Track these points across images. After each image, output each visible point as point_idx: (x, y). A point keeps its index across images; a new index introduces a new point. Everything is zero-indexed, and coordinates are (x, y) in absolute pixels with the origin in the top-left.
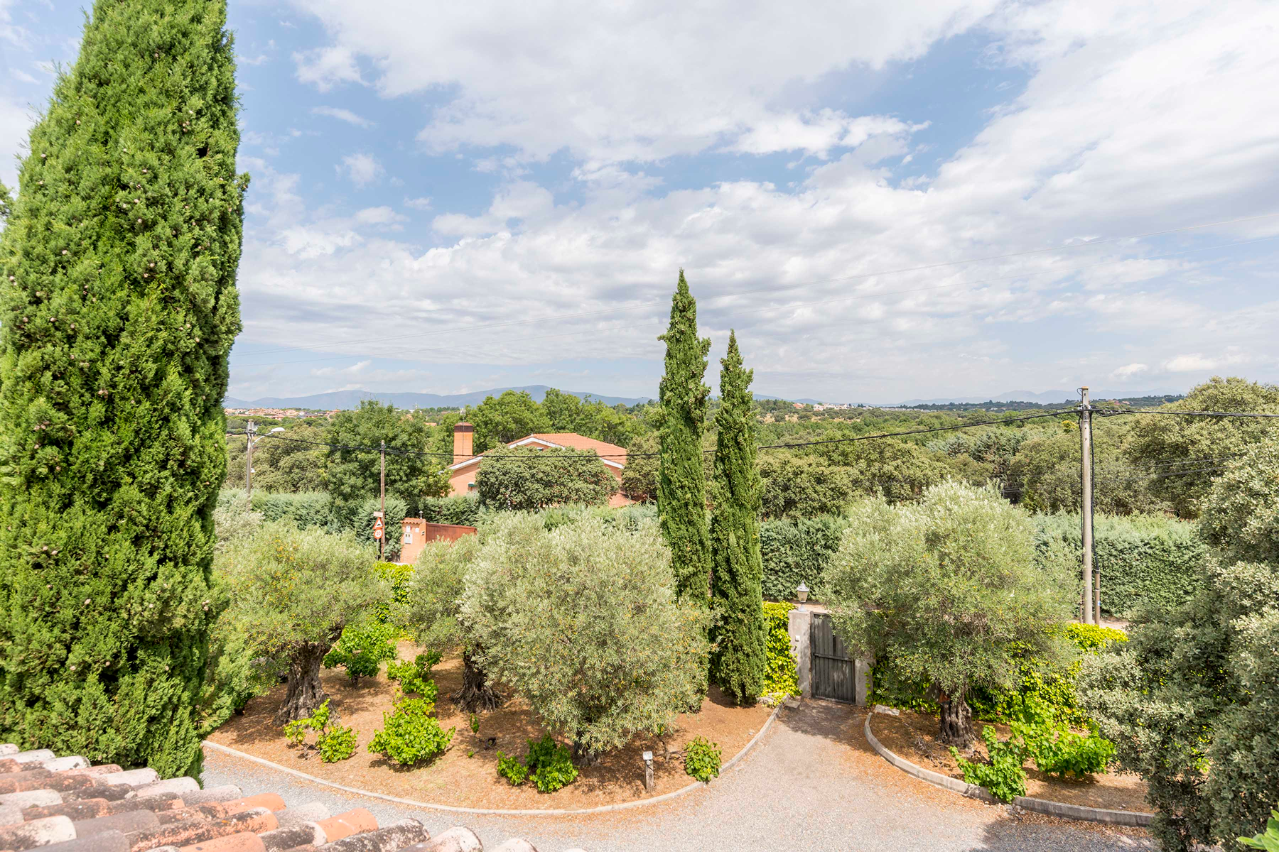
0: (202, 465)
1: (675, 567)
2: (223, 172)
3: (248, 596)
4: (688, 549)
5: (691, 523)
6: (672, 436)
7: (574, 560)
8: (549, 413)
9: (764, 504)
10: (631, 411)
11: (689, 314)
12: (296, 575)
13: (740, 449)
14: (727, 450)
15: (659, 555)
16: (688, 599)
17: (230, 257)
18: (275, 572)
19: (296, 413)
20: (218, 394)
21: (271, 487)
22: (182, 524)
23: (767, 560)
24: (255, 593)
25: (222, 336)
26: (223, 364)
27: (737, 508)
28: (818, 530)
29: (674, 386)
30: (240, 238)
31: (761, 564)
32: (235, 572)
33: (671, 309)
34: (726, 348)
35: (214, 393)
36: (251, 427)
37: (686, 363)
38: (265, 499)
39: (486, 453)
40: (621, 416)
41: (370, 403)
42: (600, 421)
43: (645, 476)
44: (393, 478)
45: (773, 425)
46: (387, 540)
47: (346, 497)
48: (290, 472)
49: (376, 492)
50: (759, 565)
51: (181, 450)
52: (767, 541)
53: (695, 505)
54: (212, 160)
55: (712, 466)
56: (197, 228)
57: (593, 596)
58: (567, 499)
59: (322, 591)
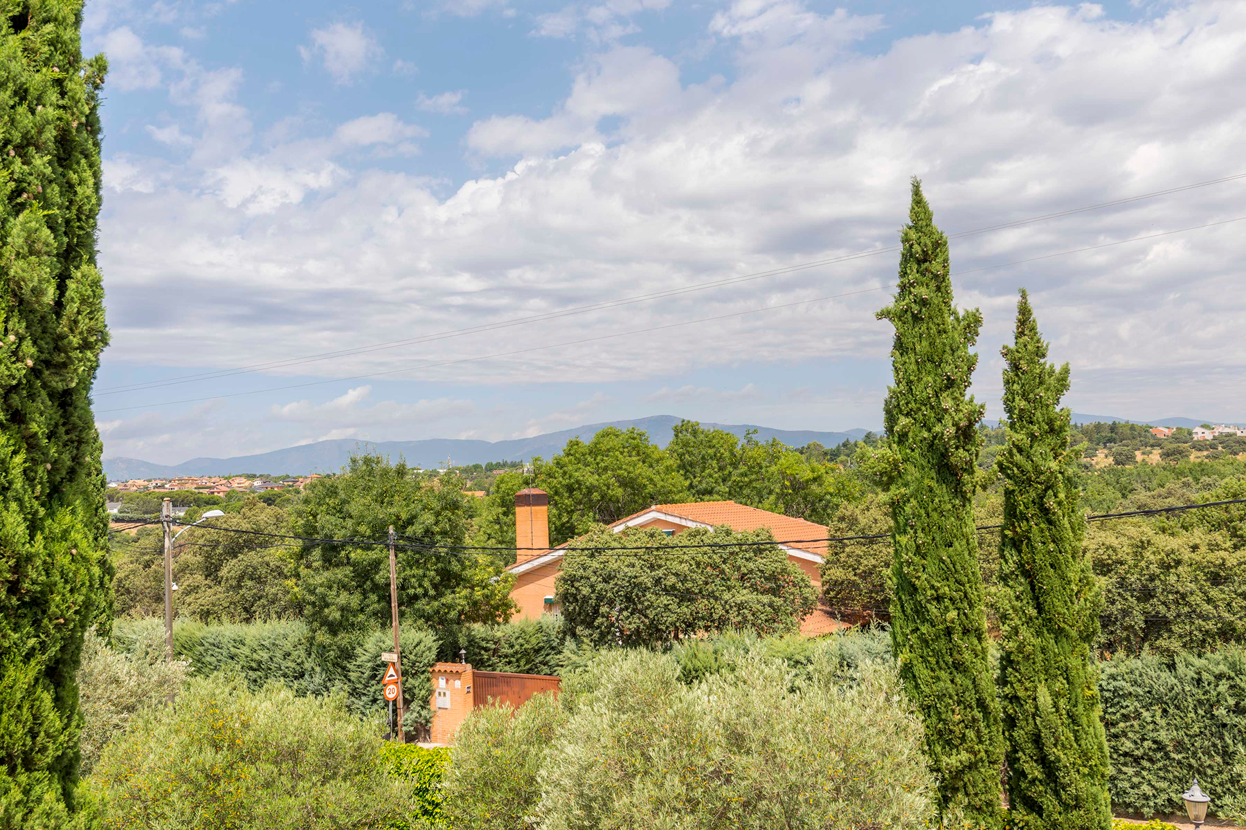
0: (50, 588)
1: (931, 753)
2: (58, 57)
3: (167, 809)
4: (957, 718)
5: (959, 667)
6: (913, 502)
7: (737, 741)
8: (682, 466)
9: (1104, 626)
10: (833, 455)
11: (936, 267)
12: (248, 771)
13: (1050, 522)
14: (1024, 524)
15: (900, 730)
16: (961, 814)
17: (80, 210)
18: (212, 767)
19: (247, 483)
20: (74, 459)
21: (208, 613)
22: (19, 695)
23: (1116, 736)
24: (178, 805)
25: (73, 354)
26: (80, 404)
27: (1050, 637)
28: (1219, 677)
29: (913, 405)
30: (96, 175)
31: (1106, 744)
32: (145, 767)
33: (899, 259)
34: (1012, 326)
35: (66, 458)
36: (167, 510)
37: (933, 360)
38: (199, 634)
39: (572, 542)
40: (816, 464)
41: (367, 461)
42: (777, 476)
43: (866, 575)
44: (411, 591)
45: (1111, 471)
46: (407, 702)
47: (333, 629)
48: (240, 587)
49: (384, 618)
50: (1101, 749)
51: (12, 562)
52: (1113, 698)
53: (966, 632)
54: (37, 36)
55: (995, 554)
56: (18, 160)
57: (777, 809)
58: (721, 624)
59: (291, 801)
